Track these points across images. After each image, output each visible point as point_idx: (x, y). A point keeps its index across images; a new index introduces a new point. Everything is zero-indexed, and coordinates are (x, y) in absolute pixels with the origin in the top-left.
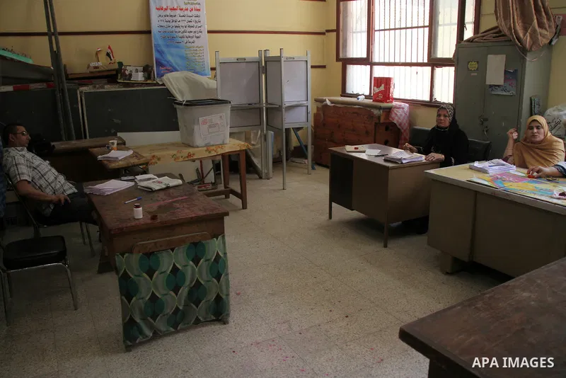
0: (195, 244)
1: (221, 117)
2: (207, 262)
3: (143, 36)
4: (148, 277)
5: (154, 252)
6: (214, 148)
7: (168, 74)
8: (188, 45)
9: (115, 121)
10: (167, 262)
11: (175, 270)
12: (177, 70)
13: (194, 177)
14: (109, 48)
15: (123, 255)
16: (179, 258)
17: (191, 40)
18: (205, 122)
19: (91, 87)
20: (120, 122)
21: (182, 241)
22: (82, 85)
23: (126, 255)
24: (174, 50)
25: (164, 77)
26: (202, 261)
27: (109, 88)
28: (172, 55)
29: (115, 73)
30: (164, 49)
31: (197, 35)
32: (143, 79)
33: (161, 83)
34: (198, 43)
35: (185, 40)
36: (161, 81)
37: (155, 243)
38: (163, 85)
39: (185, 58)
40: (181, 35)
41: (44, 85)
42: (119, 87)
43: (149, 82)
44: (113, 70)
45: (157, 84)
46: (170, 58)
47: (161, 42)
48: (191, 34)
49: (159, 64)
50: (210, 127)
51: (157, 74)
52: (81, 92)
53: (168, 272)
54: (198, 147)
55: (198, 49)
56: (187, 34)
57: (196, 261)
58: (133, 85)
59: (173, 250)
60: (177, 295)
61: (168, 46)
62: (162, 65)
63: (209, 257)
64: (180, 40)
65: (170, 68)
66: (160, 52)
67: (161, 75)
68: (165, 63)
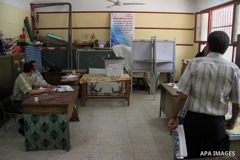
0: (54, 115)
1: (119, 65)
2: (58, 124)
3: (108, 29)
4: (33, 124)
5: (36, 115)
6: (115, 78)
7: (115, 46)
8: (126, 33)
9: (90, 63)
10: (42, 120)
11: (44, 124)
12: (120, 44)
13: (118, 90)
14: (93, 34)
15: (26, 114)
16: (47, 120)
17: (127, 31)
18: (111, 67)
19: (82, 49)
20: (92, 64)
21: (48, 113)
22: (79, 48)
23: (27, 114)
24: (119, 36)
25: (113, 47)
26: (56, 122)
27: (90, 50)
28: (118, 37)
29: (92, 44)
30: (115, 35)
31: (130, 29)
32: (104, 47)
33: (111, 49)
34: (130, 32)
35: (125, 31)
37: (38, 112)
38: (112, 50)
39: (124, 39)
40: (123, 29)
41: (66, 48)
42: (94, 50)
43: (106, 48)
44: (92, 43)
45: (109, 49)
46: (117, 39)
47: (114, 32)
48: (128, 29)
49: (112, 41)
50: (114, 69)
52: (78, 51)
53: (42, 124)
54: (108, 77)
55: (130, 35)
56: (126, 29)
57: (54, 122)
58: (99, 49)
59: (44, 116)
60: (45, 133)
61: (117, 34)
62: (114, 42)
63: (59, 122)
64: (123, 31)
65: (117, 43)
66: (113, 36)
67: (112, 46)
68: (115, 41)
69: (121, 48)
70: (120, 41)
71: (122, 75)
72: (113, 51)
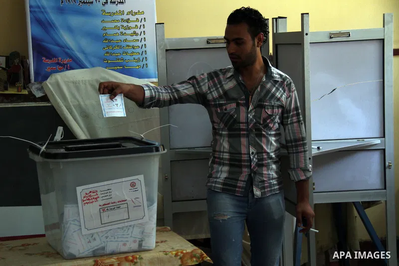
1: (133, 185)
8: (109, 7)
12: (81, 66)
18: (90, 198)
24: (75, 21)
25: (49, 82)
28: (70, 30)
33: (39, 94)
34: (131, 3)
36: (41, 89)
38: (45, 98)
39: (102, 38)
43: (11, 91)
45: (31, 97)
46: (67, 39)
49: (41, 51)
50: (104, 209)
51: (36, 74)
55: (132, 18)
61: (62, 11)
62: (50, 55)
65: (66, 61)
66: (44, 24)
67: (42, 77)
68: (54, 48)
69: (92, 86)
70: (83, 52)
71: (151, 241)
72: (52, 107)
